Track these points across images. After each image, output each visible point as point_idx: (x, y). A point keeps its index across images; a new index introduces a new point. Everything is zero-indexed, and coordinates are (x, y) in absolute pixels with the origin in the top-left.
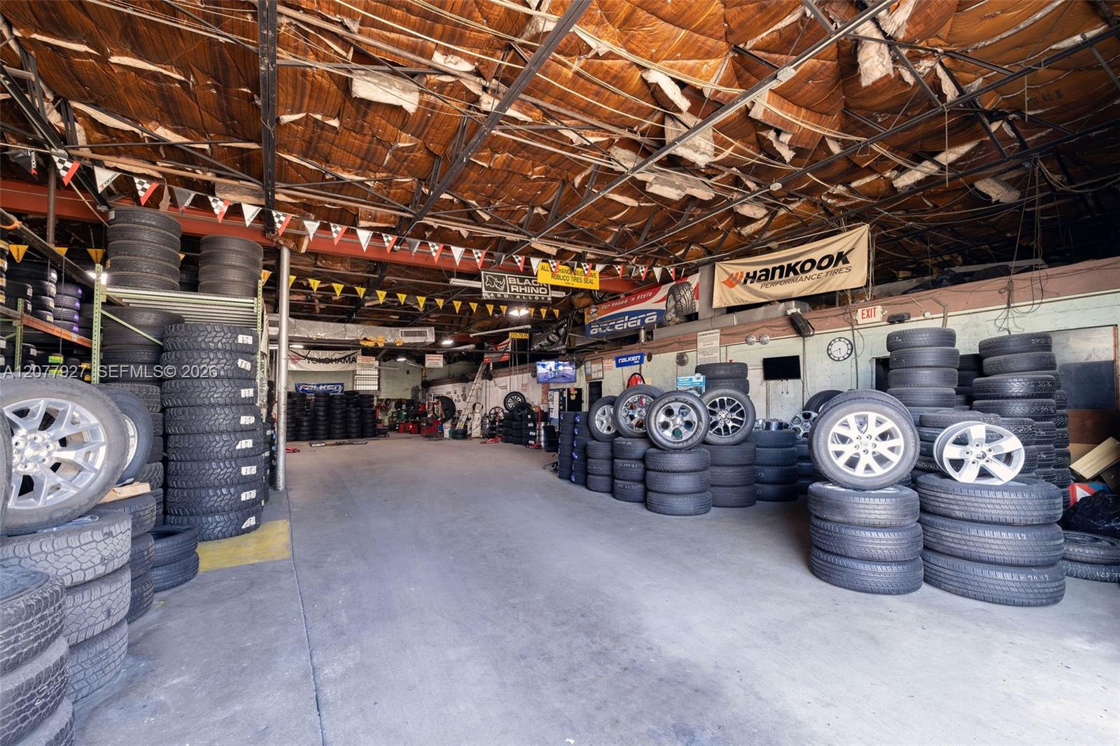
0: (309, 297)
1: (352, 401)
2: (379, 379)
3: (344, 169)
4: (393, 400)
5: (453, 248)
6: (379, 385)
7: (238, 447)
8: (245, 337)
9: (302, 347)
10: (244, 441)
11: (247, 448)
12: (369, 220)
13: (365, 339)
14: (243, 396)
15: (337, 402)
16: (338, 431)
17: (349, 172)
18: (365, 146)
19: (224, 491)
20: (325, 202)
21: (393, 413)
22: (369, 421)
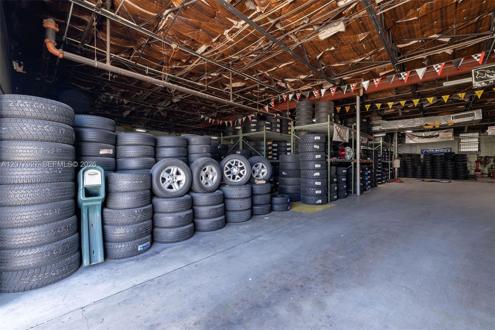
0: (396, 109)
2: (479, 144)
3: (355, 59)
4: (492, 157)
5: (417, 70)
6: (479, 148)
7: (314, 175)
8: (317, 137)
9: (412, 132)
10: (316, 173)
11: (317, 176)
12: (383, 71)
13: (426, 125)
14: (316, 158)
17: (357, 58)
18: (351, 48)
19: (310, 189)
20: (362, 73)
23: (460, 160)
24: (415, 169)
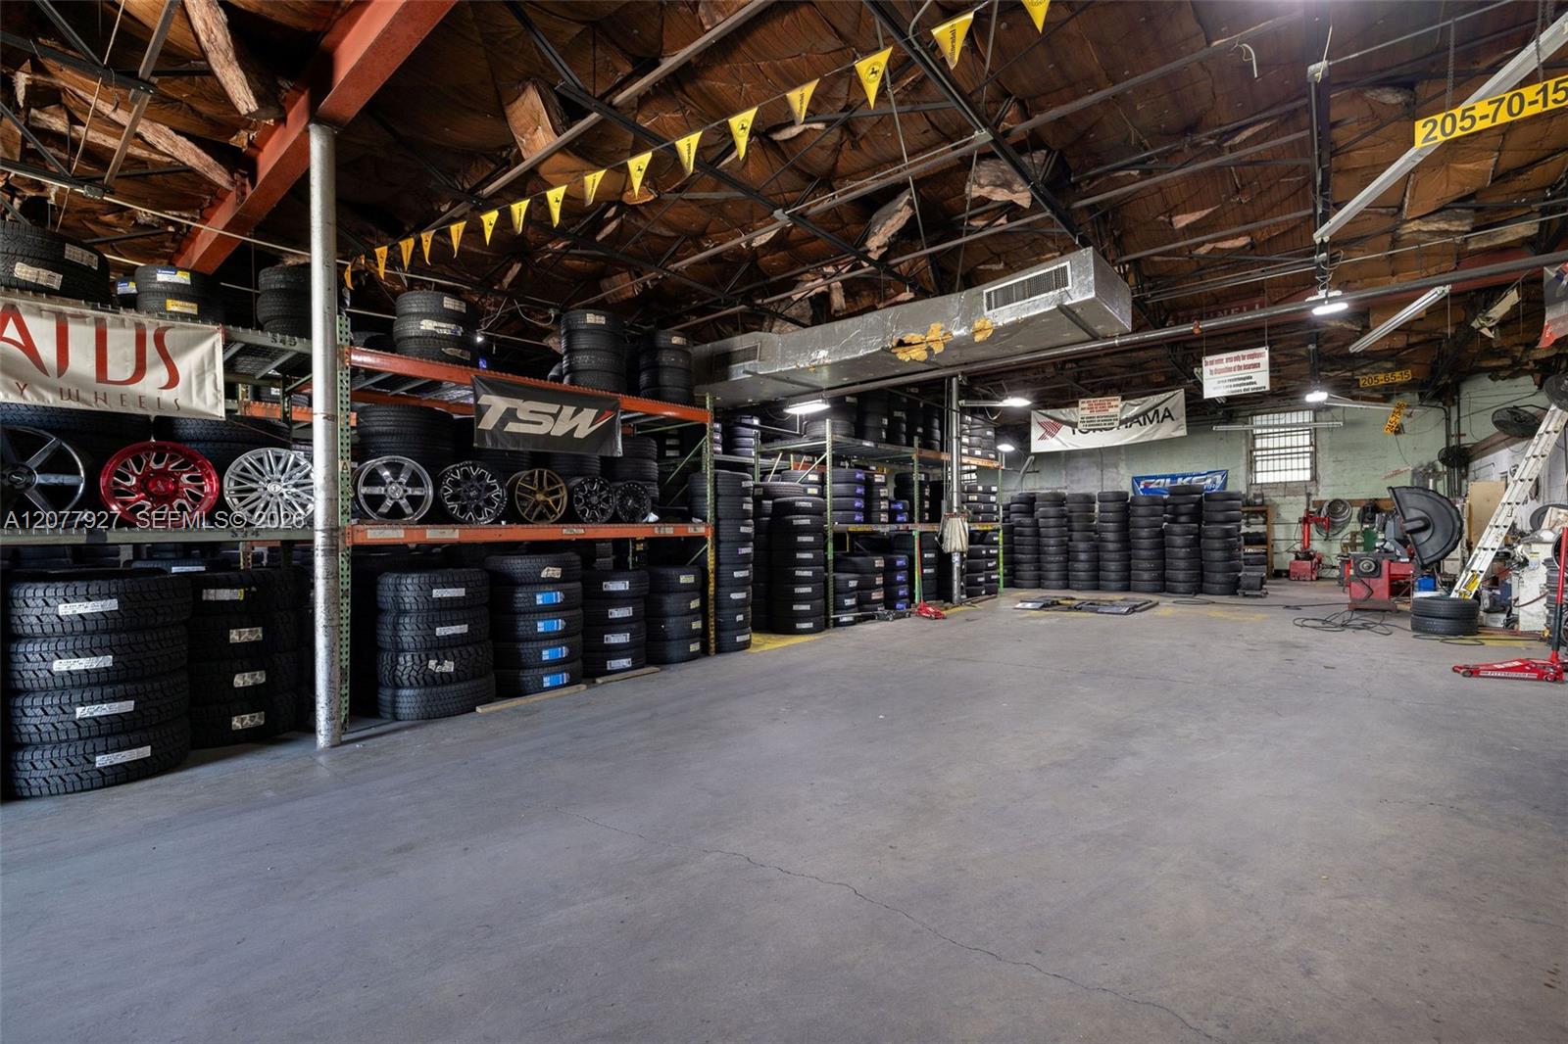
1: (1183, 509)
2: (1314, 455)
4: (1352, 503)
6: (1314, 468)
15: (1141, 511)
16: (1146, 576)
21: (1354, 534)
22: (1218, 555)
23: (1220, 517)
24: (1068, 554)
